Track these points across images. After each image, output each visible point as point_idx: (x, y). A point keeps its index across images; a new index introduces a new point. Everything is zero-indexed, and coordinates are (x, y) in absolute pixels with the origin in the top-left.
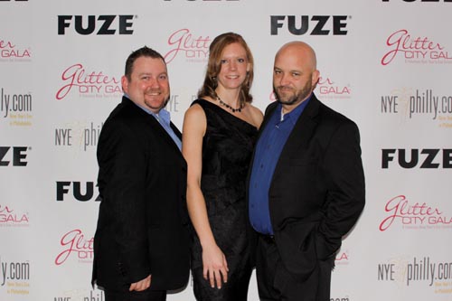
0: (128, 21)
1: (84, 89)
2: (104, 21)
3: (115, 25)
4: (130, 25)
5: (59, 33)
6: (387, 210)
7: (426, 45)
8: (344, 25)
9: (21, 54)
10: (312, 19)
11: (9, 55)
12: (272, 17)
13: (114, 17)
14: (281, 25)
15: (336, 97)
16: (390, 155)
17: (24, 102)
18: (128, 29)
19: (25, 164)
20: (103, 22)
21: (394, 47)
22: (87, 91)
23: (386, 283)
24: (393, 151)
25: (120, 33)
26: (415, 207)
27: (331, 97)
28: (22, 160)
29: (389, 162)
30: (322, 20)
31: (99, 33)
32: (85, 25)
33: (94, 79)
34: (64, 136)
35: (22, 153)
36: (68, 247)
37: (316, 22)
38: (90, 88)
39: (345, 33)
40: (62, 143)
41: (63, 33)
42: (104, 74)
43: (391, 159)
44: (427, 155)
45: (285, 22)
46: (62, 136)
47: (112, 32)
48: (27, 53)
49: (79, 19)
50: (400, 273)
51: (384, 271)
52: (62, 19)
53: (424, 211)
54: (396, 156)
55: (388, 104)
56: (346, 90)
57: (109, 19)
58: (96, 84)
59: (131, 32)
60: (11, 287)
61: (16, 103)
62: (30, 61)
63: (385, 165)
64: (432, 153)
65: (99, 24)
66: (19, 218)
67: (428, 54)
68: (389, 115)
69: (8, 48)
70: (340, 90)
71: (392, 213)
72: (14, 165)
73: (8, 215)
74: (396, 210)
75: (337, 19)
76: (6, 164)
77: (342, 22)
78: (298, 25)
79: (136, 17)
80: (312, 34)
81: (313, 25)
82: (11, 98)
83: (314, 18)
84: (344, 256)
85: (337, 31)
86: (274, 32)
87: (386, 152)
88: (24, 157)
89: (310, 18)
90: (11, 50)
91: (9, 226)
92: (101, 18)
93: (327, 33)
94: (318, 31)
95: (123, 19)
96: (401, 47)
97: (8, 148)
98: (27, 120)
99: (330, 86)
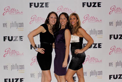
0: (47, 4)
1: (36, 21)
3: (44, 5)
5: (30, 7)
7: (120, 9)
12: (83, 3)
13: (44, 3)
14: (85, 5)
15: (98, 22)
16: (111, 36)
17: (21, 25)
18: (47, 6)
20: (41, 4)
21: (112, 10)
23: (111, 67)
25: (45, 7)
26: (118, 49)
29: (111, 38)
30: (95, 3)
31: (40, 7)
32: (36, 5)
33: (39, 19)
36: (34, 61)
39: (100, 6)
41: (31, 7)
42: (42, 17)
43: (112, 37)
44: (120, 36)
45: (86, 4)
47: (43, 7)
48: (22, 12)
50: (114, 65)
51: (110, 64)
52: (30, 4)
53: (120, 49)
54: (113, 36)
55: (111, 24)
56: (101, 20)
57: (42, 4)
58: (40, 20)
59: (48, 7)
60: (20, 71)
61: (19, 25)
62: (23, 14)
63: (110, 39)
67: (120, 11)
69: (17, 11)
70: (99, 21)
71: (112, 50)
72: (19, 41)
73: (18, 53)
74: (113, 49)
75: (98, 3)
76: (18, 40)
77: (100, 4)
78: (89, 5)
79: (49, 3)
80: (93, 7)
81: (93, 4)
82: (18, 24)
83: (93, 3)
84: (101, 61)
85: (98, 6)
86: (83, 6)
87: (110, 36)
88: (22, 38)
89: (92, 3)
90: (18, 12)
91: (19, 56)
92: (40, 3)
93: (96, 6)
94: (94, 6)
95: (46, 3)
96: (114, 10)
97: (18, 37)
98: (22, 29)
99: (97, 20)
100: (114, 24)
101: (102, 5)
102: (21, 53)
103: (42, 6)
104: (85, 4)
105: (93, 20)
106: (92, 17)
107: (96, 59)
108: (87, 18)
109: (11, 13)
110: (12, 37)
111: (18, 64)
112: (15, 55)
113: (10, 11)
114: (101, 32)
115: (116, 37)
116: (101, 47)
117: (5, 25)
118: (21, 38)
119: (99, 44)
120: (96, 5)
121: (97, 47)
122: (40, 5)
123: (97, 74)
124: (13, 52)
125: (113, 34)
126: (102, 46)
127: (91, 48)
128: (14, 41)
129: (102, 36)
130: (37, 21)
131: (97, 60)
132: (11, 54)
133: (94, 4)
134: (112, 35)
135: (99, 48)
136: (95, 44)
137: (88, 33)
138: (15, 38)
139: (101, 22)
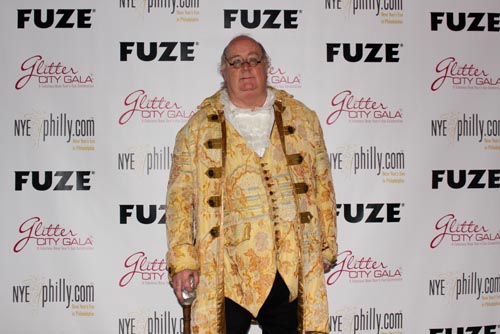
0: (189, 48)
1: (146, 114)
3: (176, 52)
4: (191, 51)
5: (122, 60)
6: (437, 228)
7: (472, 72)
8: (396, 53)
9: (83, 80)
10: (366, 47)
11: (72, 81)
12: (329, 45)
14: (336, 53)
15: (388, 121)
16: (440, 176)
17: (87, 127)
18: (189, 55)
19: (88, 188)
20: (165, 48)
21: (443, 74)
22: (150, 116)
23: (437, 297)
25: (182, 60)
26: (463, 225)
27: (384, 121)
28: (85, 184)
29: (439, 183)
30: (376, 47)
31: (162, 60)
32: (147, 52)
34: (127, 160)
36: (132, 269)
38: (152, 113)
39: (397, 60)
40: (125, 166)
41: (125, 60)
43: (441, 180)
44: (474, 176)
45: (341, 50)
46: (125, 160)
47: (174, 59)
48: (89, 79)
49: (141, 46)
50: (450, 287)
51: (435, 286)
52: (124, 45)
53: (472, 228)
54: (445, 177)
55: (437, 127)
56: (398, 115)
57: (170, 46)
58: (158, 109)
59: (192, 59)
60: (76, 310)
61: (79, 128)
62: (92, 86)
63: (435, 186)
64: (479, 174)
66: (83, 242)
67: (474, 80)
68: (439, 138)
69: (70, 74)
70: (393, 115)
71: (442, 231)
72: (78, 189)
73: (72, 238)
74: (446, 228)
75: (389, 47)
76: (70, 188)
77: (394, 49)
78: (353, 53)
79: (197, 44)
80: (366, 61)
81: (366, 52)
82: (74, 123)
83: (368, 46)
84: (398, 273)
85: (390, 59)
86: (330, 59)
87: (436, 174)
88: (87, 181)
89: (364, 46)
90: (73, 76)
91: (74, 249)
92: (163, 45)
93: (380, 60)
94: (371, 58)
95: (185, 45)
96: (449, 74)
97: (71, 173)
98: (90, 145)
99: (383, 111)
100: (451, 128)
101: (401, 53)
102: (81, 236)
103: (166, 57)
104: (335, 49)
105: (367, 111)
106: (366, 99)
107: (378, 264)
109: (47, 82)
110: (49, 175)
111: (71, 282)
112: (60, 243)
113: (43, 75)
114: (397, 160)
115: (456, 179)
116: (398, 220)
117: (21, 127)
118: (85, 177)
119: (389, 205)
120: (382, 53)
121: (381, 220)
122: (161, 51)
123: (382, 325)
124: (52, 231)
125: (446, 168)
126: (403, 213)
127: (360, 220)
128: (55, 189)
129: (403, 174)
131: (380, 268)
132: (41, 242)
133: (370, 50)
134: (442, 172)
135: (389, 220)
136: (377, 208)
137: (347, 161)
138: (60, 178)
139: (398, 121)
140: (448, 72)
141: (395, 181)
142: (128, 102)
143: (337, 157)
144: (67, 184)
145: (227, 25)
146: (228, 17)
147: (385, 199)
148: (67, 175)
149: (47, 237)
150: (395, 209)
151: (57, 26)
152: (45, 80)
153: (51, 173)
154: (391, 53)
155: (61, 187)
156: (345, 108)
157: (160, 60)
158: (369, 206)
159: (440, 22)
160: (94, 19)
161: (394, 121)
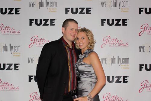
0: (53, 21)
2: (45, 21)
3: (49, 22)
4: (54, 22)
5: (30, 25)
6: (141, 85)
9: (17, 32)
10: (115, 20)
11: (13, 33)
12: (102, 20)
15: (123, 47)
16: (142, 66)
17: (18, 48)
18: (53, 24)
19: (18, 69)
21: (143, 30)
24: (143, 65)
25: (51, 25)
28: (17, 68)
29: (142, 69)
30: (119, 21)
33: (42, 41)
35: (17, 66)
36: (32, 98)
37: (117, 21)
38: (40, 44)
39: (126, 25)
40: (31, 62)
42: (45, 39)
43: (143, 68)
46: (31, 60)
47: (48, 25)
48: (19, 32)
49: (36, 20)
54: (144, 67)
56: (127, 44)
59: (54, 25)
61: (15, 49)
62: (20, 34)
63: (140, 70)
65: (43, 22)
66: (16, 88)
68: (142, 53)
70: (125, 44)
71: (143, 86)
72: (14, 70)
73: (12, 87)
74: (145, 85)
76: (12, 69)
77: (125, 21)
78: (111, 22)
79: (56, 20)
80: (115, 25)
81: (115, 22)
82: (13, 47)
86: (102, 25)
89: (114, 20)
90: (13, 31)
91: (12, 91)
93: (120, 25)
94: (117, 24)
96: (145, 30)
97: (12, 64)
98: (19, 55)
99: (121, 43)
100: (146, 49)
101: (128, 22)
102: (15, 86)
103: (45, 24)
104: (104, 21)
105: (116, 43)
106: (115, 39)
107: (120, 98)
108: (107, 40)
109: (4, 33)
110: (4, 65)
112: (8, 89)
113: (3, 30)
114: (126, 60)
115: (148, 68)
116: (127, 82)
119: (123, 77)
120: (121, 22)
121: (121, 82)
124: (5, 84)
125: (145, 64)
126: (129, 80)
127: (113, 82)
128: (7, 70)
129: (129, 66)
130: (38, 44)
135: (123, 82)
136: (119, 78)
137: (109, 61)
138: (8, 66)
139: (127, 47)
140: (145, 29)
141: (126, 68)
142: (32, 40)
143: (105, 60)
144: (11, 68)
145: (66, 13)
146: (67, 10)
147: (122, 75)
148: (11, 65)
149: (3, 86)
150: (126, 78)
151: (8, 14)
152: (4, 32)
153: (5, 64)
154: (124, 23)
155: (8, 69)
156: (108, 42)
157: (43, 25)
158: (116, 77)
159: (142, 11)
160: (21, 11)
161: (125, 47)
